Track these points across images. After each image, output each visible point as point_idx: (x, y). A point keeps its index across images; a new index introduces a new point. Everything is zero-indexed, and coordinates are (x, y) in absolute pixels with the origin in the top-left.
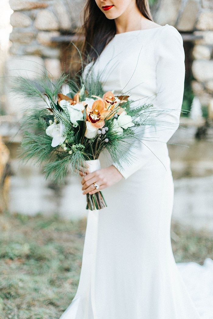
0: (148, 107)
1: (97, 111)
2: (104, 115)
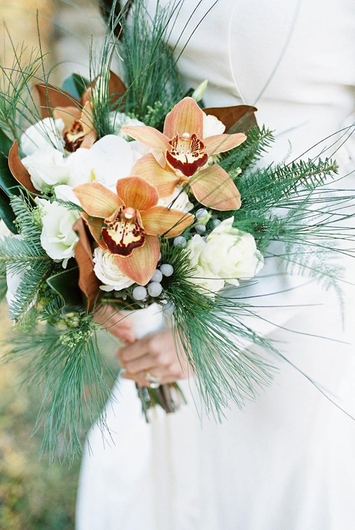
1: (129, 214)
2: (159, 223)
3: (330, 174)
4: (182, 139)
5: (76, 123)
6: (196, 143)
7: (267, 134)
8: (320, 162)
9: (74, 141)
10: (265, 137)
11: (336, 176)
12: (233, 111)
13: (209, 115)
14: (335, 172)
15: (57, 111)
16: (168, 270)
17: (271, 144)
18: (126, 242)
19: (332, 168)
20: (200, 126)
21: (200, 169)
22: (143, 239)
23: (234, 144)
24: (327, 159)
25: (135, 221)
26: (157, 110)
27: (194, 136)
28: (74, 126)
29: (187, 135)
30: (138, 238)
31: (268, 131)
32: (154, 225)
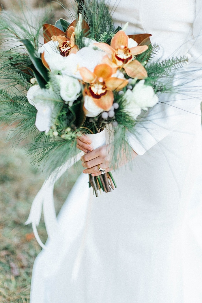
0: (180, 61)
1: (101, 80)
2: (113, 84)
3: (185, 63)
4: (120, 48)
5: (64, 43)
6: (127, 50)
7: (157, 47)
8: (181, 58)
9: (65, 51)
10: (156, 48)
11: (188, 63)
12: (141, 36)
13: (130, 38)
14: (187, 61)
15: (54, 37)
16: (116, 106)
17: (158, 51)
18: (99, 93)
19: (186, 60)
20: (127, 43)
21: (129, 61)
22: (106, 91)
23: (142, 50)
24: (184, 56)
25: (104, 83)
26: (105, 36)
27: (126, 47)
28: (63, 44)
29: (123, 47)
30: (104, 91)
31: (157, 45)
32: (110, 85)
